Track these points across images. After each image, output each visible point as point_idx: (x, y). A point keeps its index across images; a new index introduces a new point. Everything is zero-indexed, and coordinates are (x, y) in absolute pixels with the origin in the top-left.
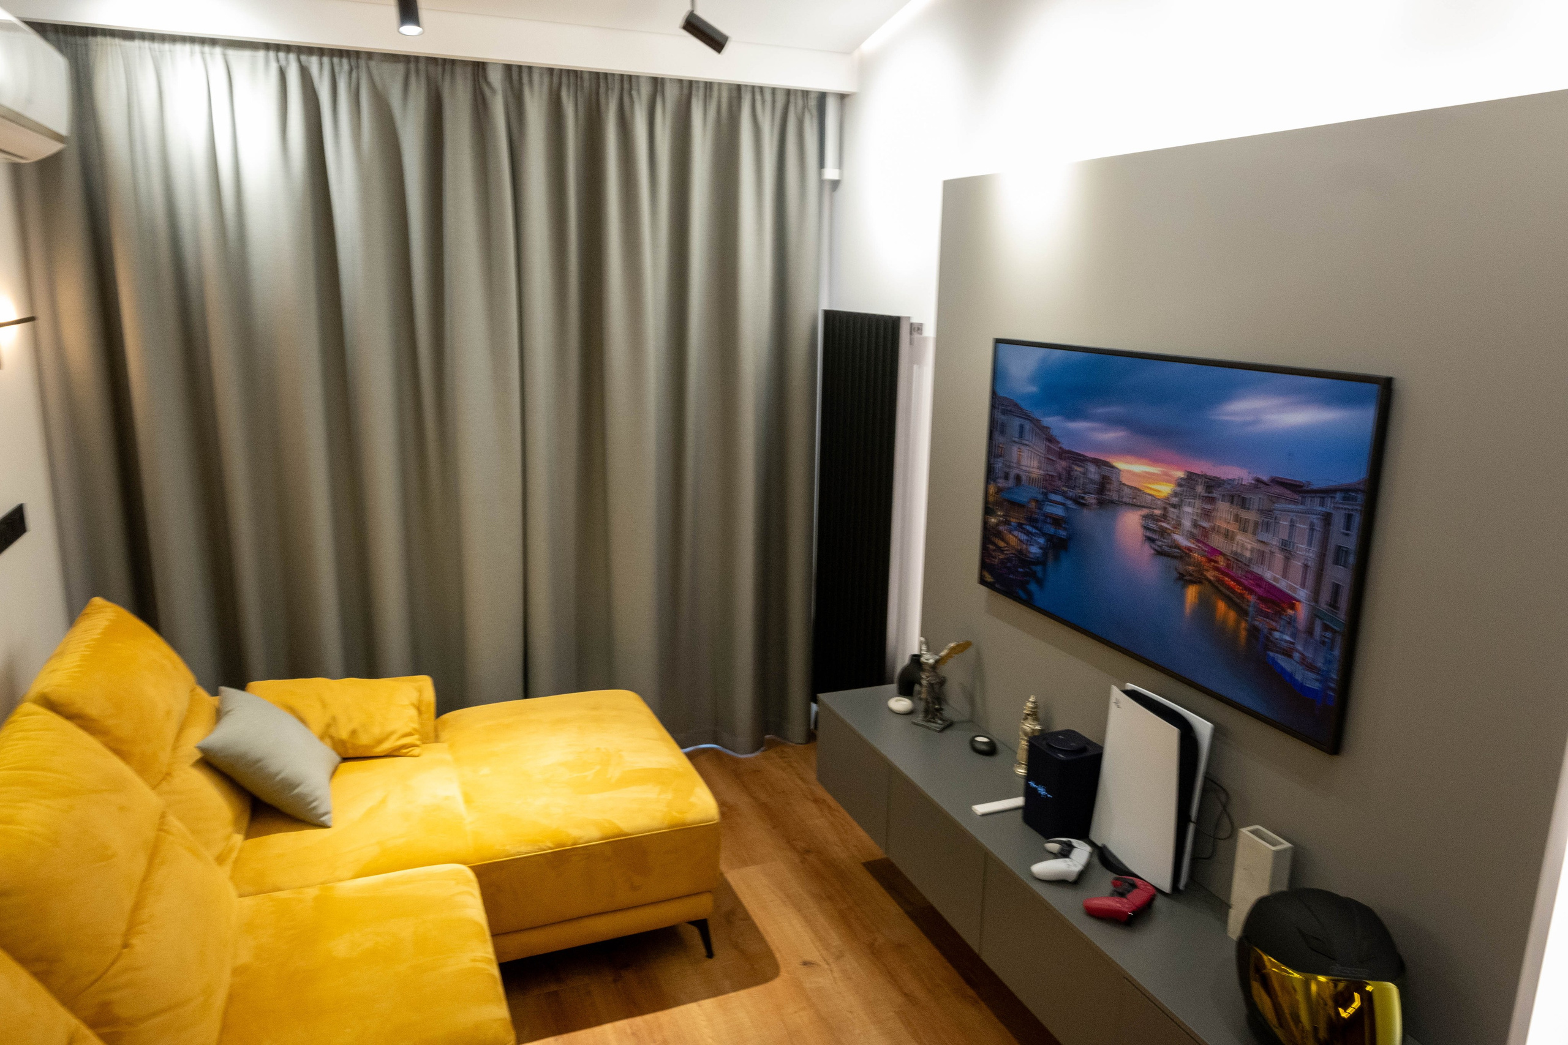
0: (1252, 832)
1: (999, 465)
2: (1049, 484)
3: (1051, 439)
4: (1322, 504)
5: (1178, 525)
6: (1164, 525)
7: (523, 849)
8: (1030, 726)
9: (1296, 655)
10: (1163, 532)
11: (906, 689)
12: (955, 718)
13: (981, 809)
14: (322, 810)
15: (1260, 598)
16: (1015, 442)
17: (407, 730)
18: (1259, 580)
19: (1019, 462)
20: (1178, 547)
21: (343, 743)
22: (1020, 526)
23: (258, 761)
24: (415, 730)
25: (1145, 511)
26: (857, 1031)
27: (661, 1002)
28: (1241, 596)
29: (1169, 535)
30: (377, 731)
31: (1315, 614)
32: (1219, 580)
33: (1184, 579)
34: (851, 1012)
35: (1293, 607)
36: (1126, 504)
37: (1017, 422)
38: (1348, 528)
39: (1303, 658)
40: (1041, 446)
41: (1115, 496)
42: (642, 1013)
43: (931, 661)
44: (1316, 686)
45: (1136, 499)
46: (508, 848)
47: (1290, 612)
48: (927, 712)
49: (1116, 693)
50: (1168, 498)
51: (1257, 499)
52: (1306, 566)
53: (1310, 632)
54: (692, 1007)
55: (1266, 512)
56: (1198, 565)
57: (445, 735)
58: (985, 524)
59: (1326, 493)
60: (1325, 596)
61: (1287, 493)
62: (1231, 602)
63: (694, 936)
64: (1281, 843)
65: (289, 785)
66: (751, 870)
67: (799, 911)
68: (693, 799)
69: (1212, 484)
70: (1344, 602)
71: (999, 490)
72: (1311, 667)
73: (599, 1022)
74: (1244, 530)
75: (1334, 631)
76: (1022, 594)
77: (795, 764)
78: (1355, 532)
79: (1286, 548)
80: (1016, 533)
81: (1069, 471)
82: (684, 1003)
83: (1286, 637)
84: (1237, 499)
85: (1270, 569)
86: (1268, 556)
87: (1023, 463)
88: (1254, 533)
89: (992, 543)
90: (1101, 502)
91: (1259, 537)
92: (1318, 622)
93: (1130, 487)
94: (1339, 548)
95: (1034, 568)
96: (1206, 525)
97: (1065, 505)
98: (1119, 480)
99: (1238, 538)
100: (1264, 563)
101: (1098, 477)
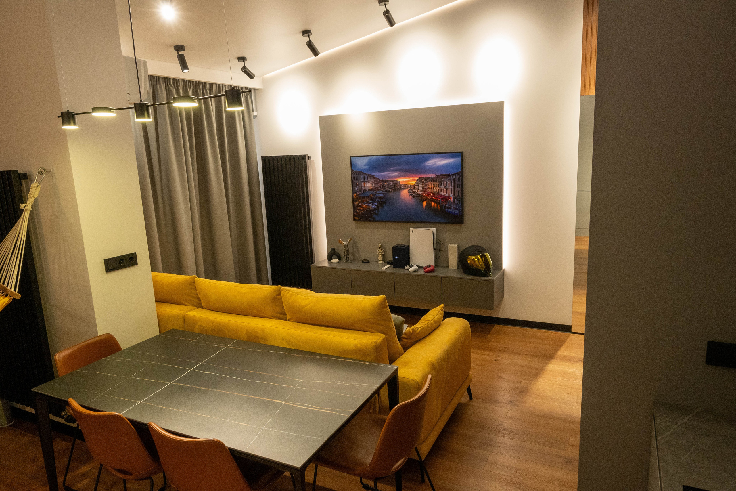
0: (450, 246)
1: (357, 188)
2: (376, 190)
3: (375, 178)
4: (453, 177)
5: (419, 189)
6: (415, 190)
8: (381, 250)
9: (452, 208)
10: (414, 192)
13: (384, 268)
15: (442, 199)
16: (362, 181)
18: (441, 196)
19: (364, 186)
20: (419, 194)
22: (367, 202)
28: (437, 200)
29: (417, 192)
31: (454, 198)
32: (431, 198)
33: (422, 201)
35: (450, 198)
36: (403, 188)
37: (362, 176)
38: (459, 180)
39: (454, 207)
40: (372, 181)
41: (399, 188)
43: (347, 244)
44: (457, 213)
45: (405, 187)
47: (449, 200)
49: (411, 229)
50: (415, 185)
51: (438, 180)
52: (451, 190)
53: (454, 202)
55: (440, 182)
56: (425, 197)
58: (354, 205)
59: (453, 175)
60: (456, 194)
61: (445, 177)
62: (435, 202)
64: (456, 245)
69: (426, 179)
70: (460, 194)
71: (357, 195)
72: (456, 209)
74: (436, 187)
75: (459, 200)
76: (370, 219)
78: (460, 181)
79: (446, 188)
80: (366, 204)
81: (383, 186)
83: (449, 205)
84: (433, 181)
85: (443, 193)
86: (442, 190)
87: (366, 186)
88: (438, 186)
89: (357, 209)
90: (395, 190)
91: (440, 187)
92: (456, 200)
93: (403, 184)
94: (458, 185)
95: (374, 211)
96: (426, 188)
97: (383, 193)
98: (399, 184)
99: (434, 189)
100: (442, 192)
101: (393, 184)
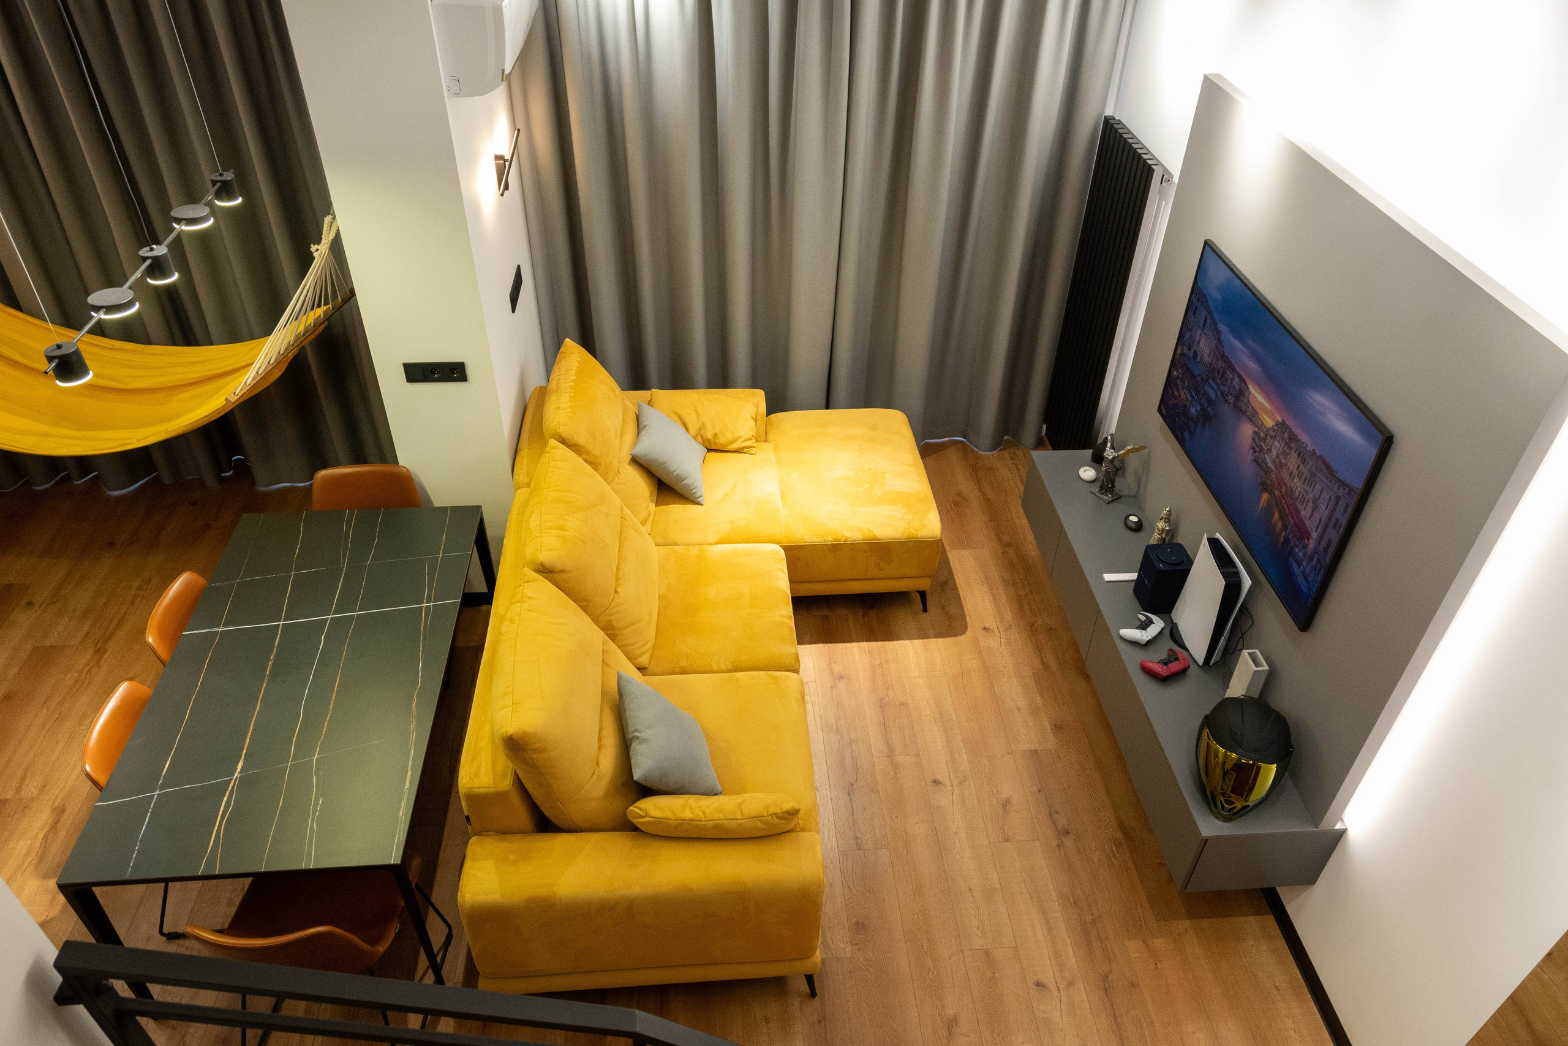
0: (1250, 654)
1: (1187, 337)
2: (1211, 371)
3: (1219, 340)
4: (1338, 489)
5: (1270, 450)
6: (1264, 446)
7: (814, 539)
8: (1161, 525)
9: (1302, 567)
10: (1261, 450)
11: (1098, 459)
12: (1125, 492)
13: (1108, 577)
14: (698, 495)
15: (1295, 523)
16: (1200, 327)
17: (748, 436)
18: (1298, 512)
19: (1199, 343)
20: (1266, 464)
21: (709, 441)
22: (1189, 388)
23: (664, 463)
24: (753, 436)
25: (1256, 429)
26: (1005, 680)
27: (888, 635)
28: (1287, 516)
29: (1264, 454)
30: (729, 436)
31: (1316, 551)
32: (1280, 500)
33: (1264, 487)
34: (1005, 667)
35: (1308, 540)
36: (1248, 417)
37: (1204, 313)
38: (1345, 510)
39: (1304, 571)
40: (1214, 342)
41: (1243, 407)
42: (876, 640)
43: (1111, 457)
44: (1305, 590)
45: (1253, 418)
46: (805, 537)
47: (1306, 541)
48: (1101, 488)
49: (1205, 541)
50: (1269, 429)
51: (1310, 463)
52: (1321, 519)
53: (1311, 558)
54: (908, 642)
55: (1313, 475)
56: (1273, 483)
57: (771, 436)
58: (1170, 372)
59: (1342, 484)
60: (1324, 543)
61: (1325, 470)
62: (1281, 518)
63: (918, 598)
64: (1264, 666)
65: (680, 479)
66: (967, 553)
67: (991, 590)
68: (926, 522)
69: (1293, 438)
70: (1332, 552)
71: (1182, 354)
72: (1306, 578)
73: (850, 641)
74: (1300, 478)
76: (1179, 435)
77: (1020, 467)
78: (1348, 517)
80: (1186, 391)
81: (1224, 372)
82: (903, 639)
83: (1300, 554)
84: (1301, 455)
85: (1304, 510)
86: (1306, 501)
87: (1201, 345)
88: (1304, 483)
89: (1171, 388)
90: (1235, 406)
91: (1305, 486)
92: (1316, 556)
93: (1252, 407)
94: (1337, 520)
95: (1190, 423)
96: (1283, 461)
97: (1216, 393)
98: (1248, 398)
99: (1295, 480)
100: (1303, 504)
101: (1238, 388)
